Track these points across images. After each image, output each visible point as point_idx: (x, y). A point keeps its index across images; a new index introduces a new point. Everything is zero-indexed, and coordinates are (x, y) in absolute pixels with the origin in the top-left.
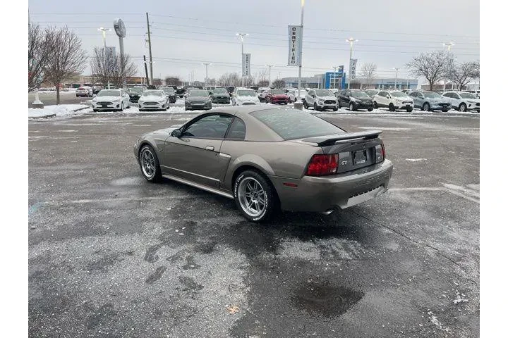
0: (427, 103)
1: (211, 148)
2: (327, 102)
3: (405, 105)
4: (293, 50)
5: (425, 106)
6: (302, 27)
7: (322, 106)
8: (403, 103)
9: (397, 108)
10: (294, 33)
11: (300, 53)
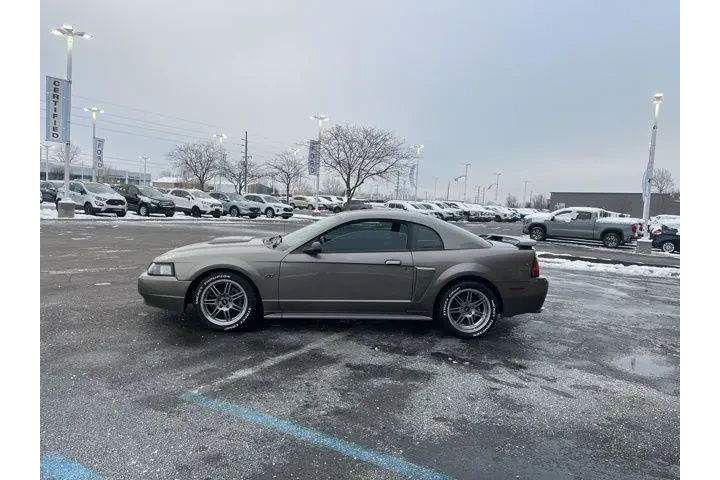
0: (235, 207)
1: (398, 262)
2: (111, 202)
3: (214, 209)
4: (54, 116)
5: (234, 210)
6: (70, 82)
7: (103, 209)
8: (212, 206)
9: (204, 212)
10: (55, 90)
11: (67, 123)
